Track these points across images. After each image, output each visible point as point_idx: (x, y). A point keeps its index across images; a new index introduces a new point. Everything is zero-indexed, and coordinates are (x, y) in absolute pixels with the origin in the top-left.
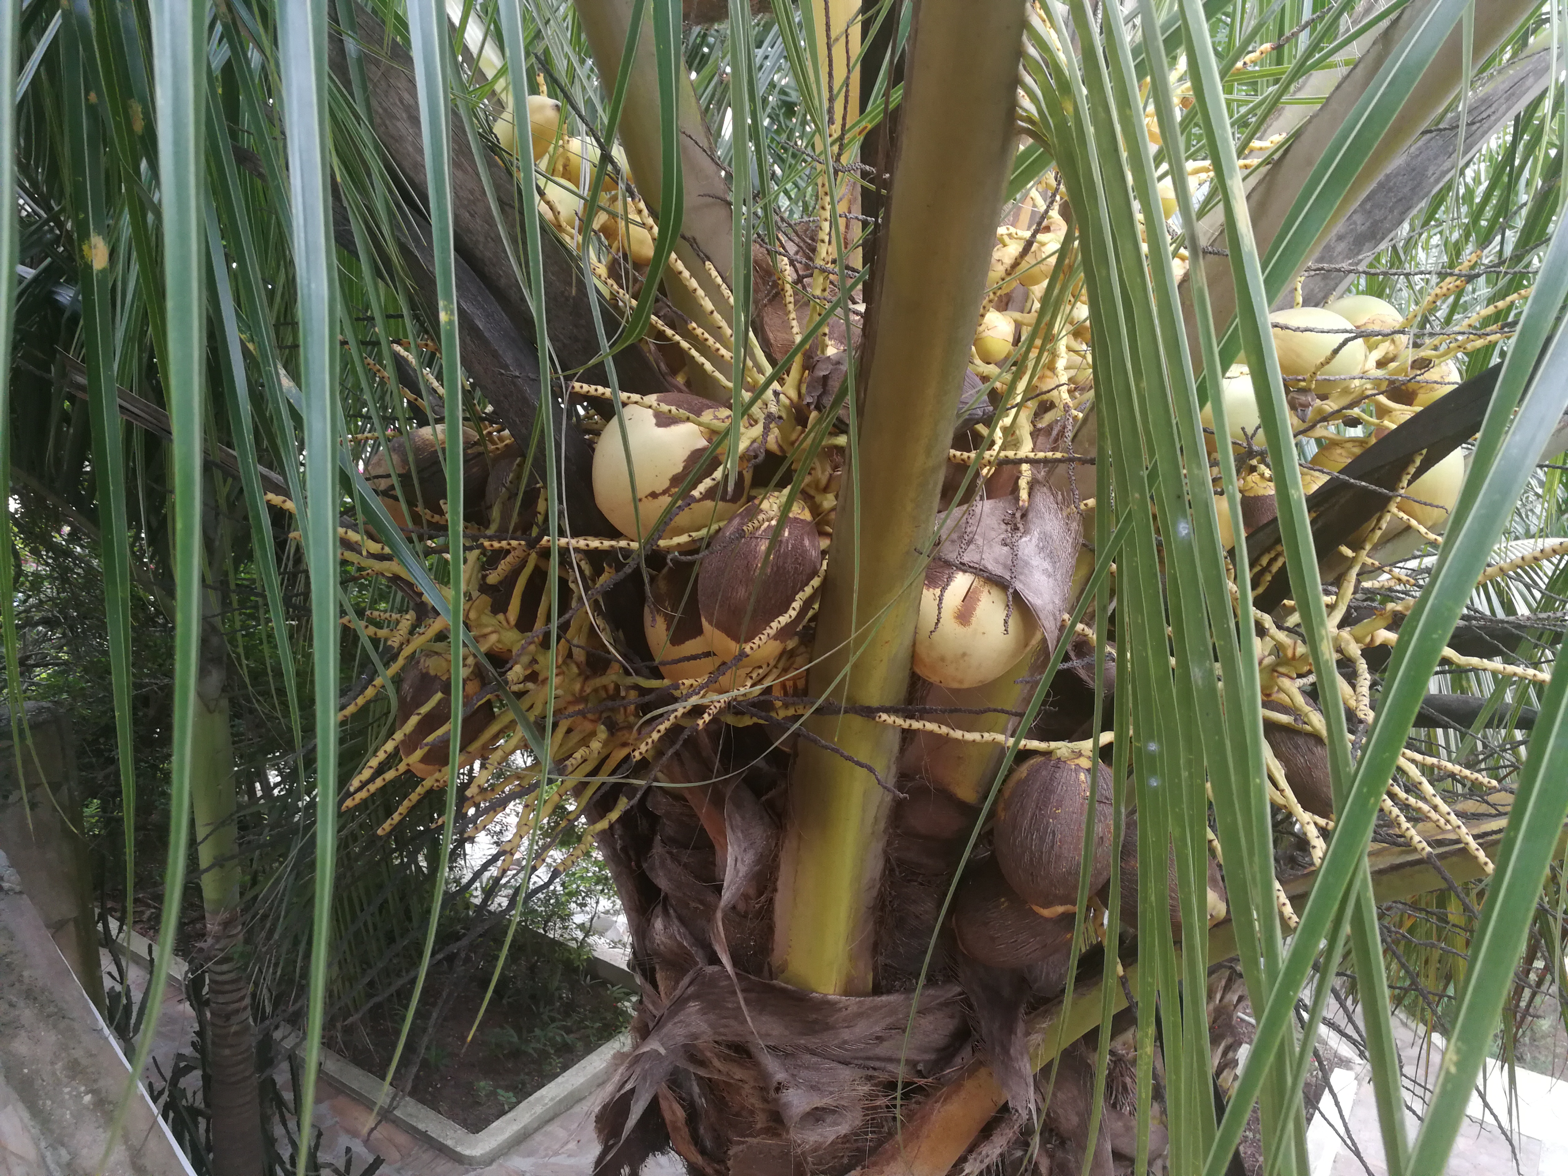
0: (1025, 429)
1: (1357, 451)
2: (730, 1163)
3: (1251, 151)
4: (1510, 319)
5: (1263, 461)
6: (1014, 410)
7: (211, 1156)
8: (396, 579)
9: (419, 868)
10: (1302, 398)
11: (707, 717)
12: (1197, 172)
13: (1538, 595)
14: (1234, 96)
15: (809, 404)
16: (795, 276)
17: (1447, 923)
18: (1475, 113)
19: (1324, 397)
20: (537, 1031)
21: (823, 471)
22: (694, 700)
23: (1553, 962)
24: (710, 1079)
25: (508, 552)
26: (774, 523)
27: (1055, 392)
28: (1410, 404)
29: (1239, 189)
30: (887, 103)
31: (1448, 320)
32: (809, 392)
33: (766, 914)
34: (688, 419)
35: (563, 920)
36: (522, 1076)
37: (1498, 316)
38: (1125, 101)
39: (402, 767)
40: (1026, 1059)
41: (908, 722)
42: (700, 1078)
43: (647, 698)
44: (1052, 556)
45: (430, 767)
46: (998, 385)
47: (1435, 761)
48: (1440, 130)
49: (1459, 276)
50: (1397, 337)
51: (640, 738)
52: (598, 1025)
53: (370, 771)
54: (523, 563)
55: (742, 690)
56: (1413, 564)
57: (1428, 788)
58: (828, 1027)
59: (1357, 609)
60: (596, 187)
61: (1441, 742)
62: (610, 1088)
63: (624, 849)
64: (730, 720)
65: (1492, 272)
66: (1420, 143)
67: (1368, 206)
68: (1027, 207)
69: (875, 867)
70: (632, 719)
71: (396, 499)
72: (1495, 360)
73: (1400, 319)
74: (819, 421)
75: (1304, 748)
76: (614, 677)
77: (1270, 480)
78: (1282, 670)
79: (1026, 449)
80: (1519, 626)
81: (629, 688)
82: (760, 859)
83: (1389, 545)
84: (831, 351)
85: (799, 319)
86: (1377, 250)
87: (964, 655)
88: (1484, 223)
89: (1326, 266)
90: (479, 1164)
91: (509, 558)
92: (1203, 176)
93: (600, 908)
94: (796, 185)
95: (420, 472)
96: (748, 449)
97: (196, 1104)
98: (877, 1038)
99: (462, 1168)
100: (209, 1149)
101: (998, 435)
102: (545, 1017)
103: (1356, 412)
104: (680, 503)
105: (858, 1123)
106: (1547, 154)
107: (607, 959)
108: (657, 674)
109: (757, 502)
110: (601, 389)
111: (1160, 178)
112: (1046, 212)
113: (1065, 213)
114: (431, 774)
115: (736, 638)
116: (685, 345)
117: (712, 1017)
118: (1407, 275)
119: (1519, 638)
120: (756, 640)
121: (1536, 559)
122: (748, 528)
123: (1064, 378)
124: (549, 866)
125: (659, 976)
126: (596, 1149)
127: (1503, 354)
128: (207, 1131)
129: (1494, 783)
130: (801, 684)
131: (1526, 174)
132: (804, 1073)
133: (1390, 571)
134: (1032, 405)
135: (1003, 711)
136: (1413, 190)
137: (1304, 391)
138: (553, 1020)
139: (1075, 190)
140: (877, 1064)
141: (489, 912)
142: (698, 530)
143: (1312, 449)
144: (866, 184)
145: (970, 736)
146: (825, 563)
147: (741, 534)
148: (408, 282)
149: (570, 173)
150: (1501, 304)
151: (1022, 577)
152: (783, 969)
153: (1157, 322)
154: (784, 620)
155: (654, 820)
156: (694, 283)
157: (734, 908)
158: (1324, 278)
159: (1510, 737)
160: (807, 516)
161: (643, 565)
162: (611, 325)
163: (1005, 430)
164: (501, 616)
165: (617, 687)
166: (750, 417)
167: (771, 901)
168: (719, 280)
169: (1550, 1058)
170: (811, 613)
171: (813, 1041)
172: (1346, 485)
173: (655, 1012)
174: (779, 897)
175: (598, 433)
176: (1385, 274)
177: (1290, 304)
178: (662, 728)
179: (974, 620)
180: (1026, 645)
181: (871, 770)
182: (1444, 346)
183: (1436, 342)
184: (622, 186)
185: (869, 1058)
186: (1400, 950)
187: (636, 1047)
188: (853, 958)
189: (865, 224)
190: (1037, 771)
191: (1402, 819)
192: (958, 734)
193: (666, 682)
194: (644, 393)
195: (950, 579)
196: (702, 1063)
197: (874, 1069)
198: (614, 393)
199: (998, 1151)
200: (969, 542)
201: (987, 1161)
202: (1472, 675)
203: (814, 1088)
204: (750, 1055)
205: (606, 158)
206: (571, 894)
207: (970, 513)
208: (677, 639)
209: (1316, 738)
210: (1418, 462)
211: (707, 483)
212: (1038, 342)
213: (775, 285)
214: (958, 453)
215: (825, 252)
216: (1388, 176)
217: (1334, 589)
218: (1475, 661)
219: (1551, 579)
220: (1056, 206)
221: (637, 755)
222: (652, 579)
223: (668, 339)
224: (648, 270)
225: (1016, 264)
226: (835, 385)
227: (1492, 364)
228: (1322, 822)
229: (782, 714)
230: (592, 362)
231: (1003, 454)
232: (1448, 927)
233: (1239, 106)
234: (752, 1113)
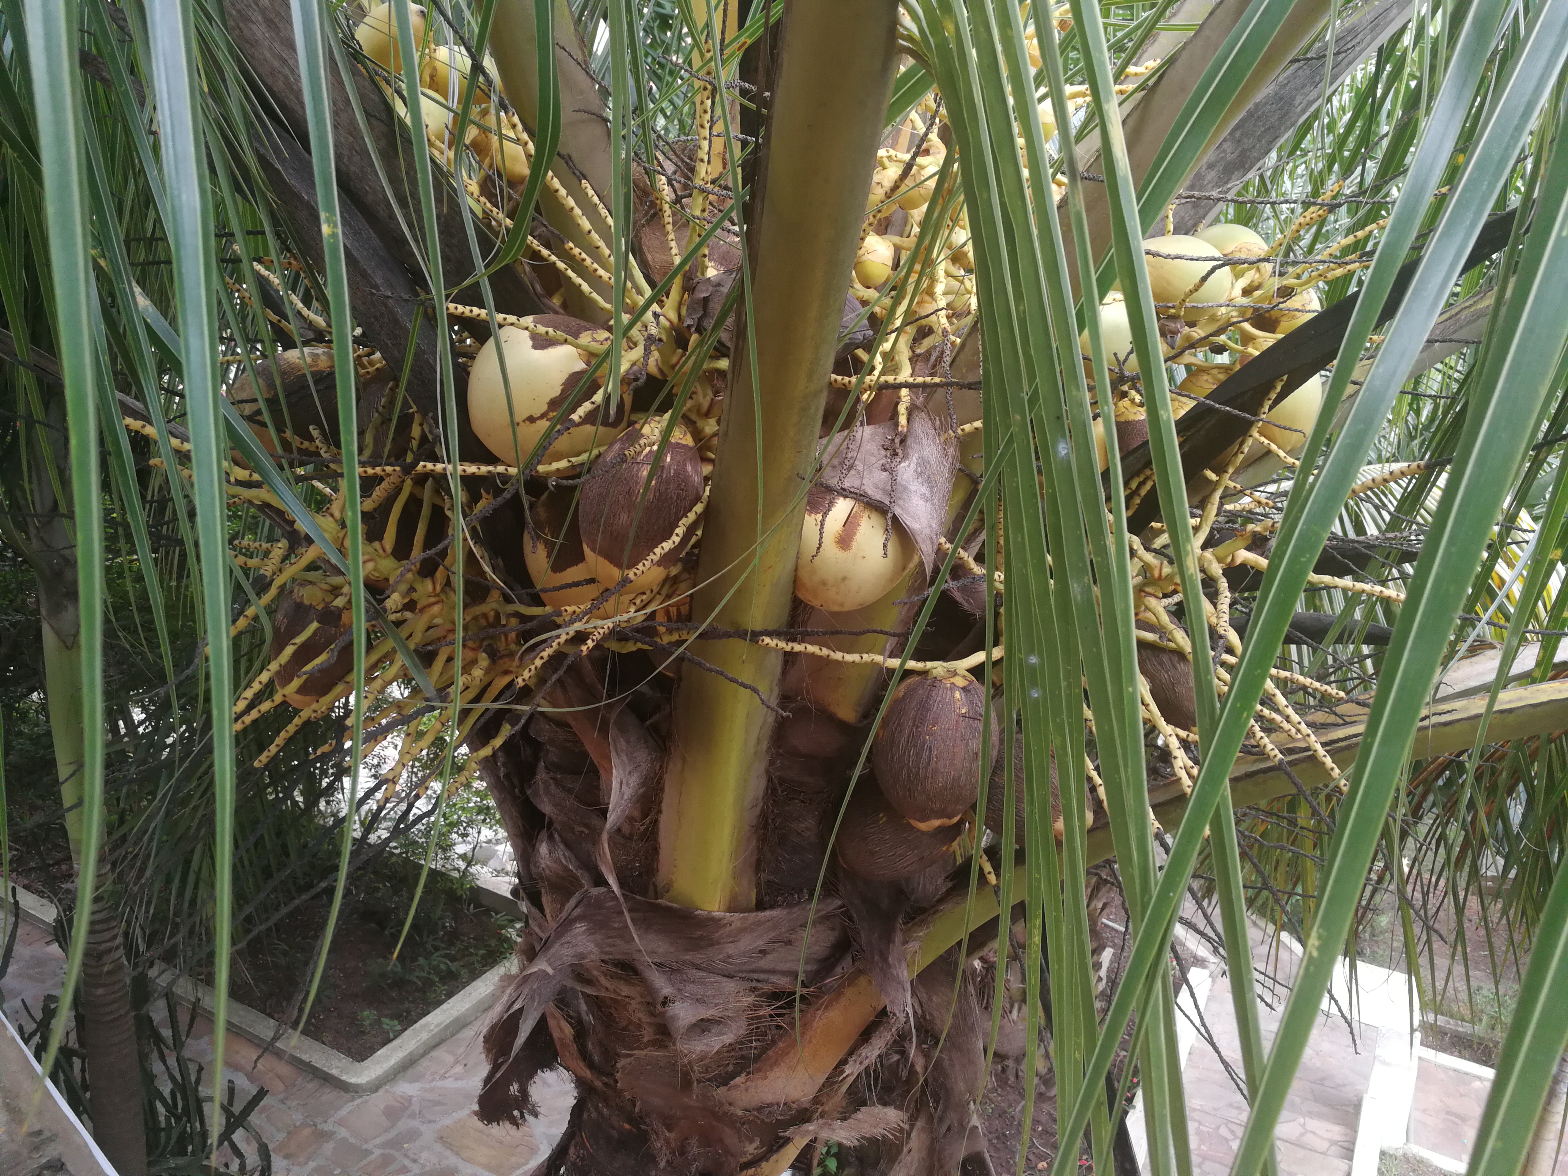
0: (904, 355)
1: (1222, 377)
2: (618, 1076)
3: (1127, 77)
4: (1368, 248)
5: (1134, 387)
6: (894, 335)
7: (88, 1095)
8: (266, 506)
9: (295, 803)
10: (1172, 325)
11: (590, 644)
12: (1074, 96)
13: (1387, 517)
14: (1112, 20)
15: (689, 327)
16: (673, 196)
17: (1296, 825)
18: (1342, 43)
19: (1192, 325)
20: (421, 961)
21: (705, 396)
22: (578, 626)
23: (1392, 863)
24: (597, 997)
25: (382, 479)
26: (655, 448)
27: (933, 318)
28: (1273, 331)
29: (1115, 114)
30: (767, 17)
31: (1311, 249)
32: (689, 315)
33: (651, 836)
34: (566, 341)
35: (444, 850)
36: (407, 1005)
37: (1357, 246)
38: (1006, 22)
39: (278, 698)
40: (904, 965)
41: (790, 645)
42: (587, 996)
43: (529, 625)
44: (929, 481)
45: (308, 698)
46: (877, 309)
47: (1287, 674)
48: (1309, 59)
49: (1322, 205)
50: (1263, 265)
51: (522, 666)
52: (482, 952)
53: (246, 703)
54: (398, 490)
55: (626, 617)
56: (1272, 488)
57: (1281, 700)
58: (712, 943)
59: (1219, 530)
60: (467, 100)
61: (1295, 657)
62: (498, 1009)
63: (507, 776)
64: (614, 646)
65: (1354, 203)
66: (1289, 72)
67: (1238, 134)
68: (906, 130)
69: (757, 786)
70: (513, 646)
71: (264, 425)
72: (1353, 289)
73: (1265, 247)
74: (700, 344)
75: (1168, 665)
76: (494, 605)
77: (1141, 405)
78: (1149, 589)
79: (905, 374)
80: (1370, 547)
81: (509, 616)
82: (644, 782)
83: (1251, 470)
84: (711, 272)
85: (678, 240)
86: (1246, 178)
87: (844, 579)
88: (1346, 154)
89: (1196, 193)
90: (365, 1091)
91: (384, 485)
92: (1080, 101)
93: (482, 838)
94: (672, 102)
95: (287, 396)
96: (627, 372)
97: (70, 1045)
98: (761, 951)
99: (348, 1096)
100: (85, 1087)
101: (878, 358)
102: (429, 946)
103: (1223, 338)
104: (559, 427)
105: (742, 1032)
106: (1408, 85)
107: (490, 888)
108: (538, 602)
109: (638, 426)
110: (476, 311)
111: (1041, 99)
112: (926, 134)
113: (944, 136)
114: (309, 705)
115: (619, 565)
116: (561, 265)
117: (598, 937)
118: (1273, 204)
119: (1368, 558)
120: (640, 566)
121: (1386, 481)
122: (630, 452)
123: (942, 303)
124: (429, 798)
125: (544, 900)
126: (484, 1070)
127: (1360, 283)
128: (83, 1070)
129: (1342, 694)
130: (685, 609)
131: (1388, 105)
132: (691, 988)
133: (1251, 495)
134: (911, 330)
135: (881, 632)
136: (1280, 119)
137: (1174, 318)
138: (437, 949)
139: (955, 113)
140: (761, 976)
141: (369, 845)
142: (578, 455)
143: (1181, 374)
144: (746, 102)
145: (849, 658)
146: (708, 489)
147: (623, 459)
148: (269, 195)
149: (437, 84)
150: (1360, 234)
151: (901, 502)
152: (668, 888)
153: (1037, 245)
154: (667, 545)
155: (537, 746)
156: (571, 202)
157: (619, 830)
158: (1195, 206)
159: (1358, 652)
160: (689, 441)
161: (523, 491)
162: (486, 245)
163: (885, 355)
164: (377, 544)
165: (497, 615)
166: (629, 339)
167: (656, 822)
168: (596, 199)
169: (1388, 953)
170: (694, 539)
171: (697, 957)
172: (1211, 409)
173: (541, 935)
174: (663, 819)
175: (472, 357)
176: (1252, 202)
177: (1162, 233)
178: (545, 654)
179: (854, 544)
180: (904, 569)
181: (755, 690)
182: (1305, 276)
183: (1299, 271)
184: (494, 98)
185: (753, 971)
186: (1254, 852)
187: (523, 969)
188: (736, 875)
189: (744, 144)
190: (914, 690)
191: (1257, 728)
192: (838, 656)
193: (548, 609)
194: (520, 315)
195: (831, 504)
196: (589, 982)
197: (758, 981)
198: (489, 314)
199: (877, 1053)
200: (851, 468)
201: (866, 1063)
202: (1324, 593)
203: (700, 1001)
204: (636, 972)
205: (477, 68)
206: (452, 825)
207: (851, 438)
208: (558, 566)
209: (1180, 654)
210: (1279, 389)
211: (587, 406)
212: (918, 267)
213: (653, 204)
214: (839, 378)
215: (705, 172)
216: (1257, 105)
217: (1199, 512)
218: (1327, 579)
219: (1399, 501)
220: (935, 129)
221: (520, 682)
222: (532, 506)
223: (542, 259)
224: (521, 188)
225: (895, 187)
226: (716, 307)
227: (1349, 293)
228: (1183, 734)
229: (666, 639)
230: (467, 282)
231: (883, 379)
232: (1297, 830)
233: (1115, 31)
234: (639, 1026)
